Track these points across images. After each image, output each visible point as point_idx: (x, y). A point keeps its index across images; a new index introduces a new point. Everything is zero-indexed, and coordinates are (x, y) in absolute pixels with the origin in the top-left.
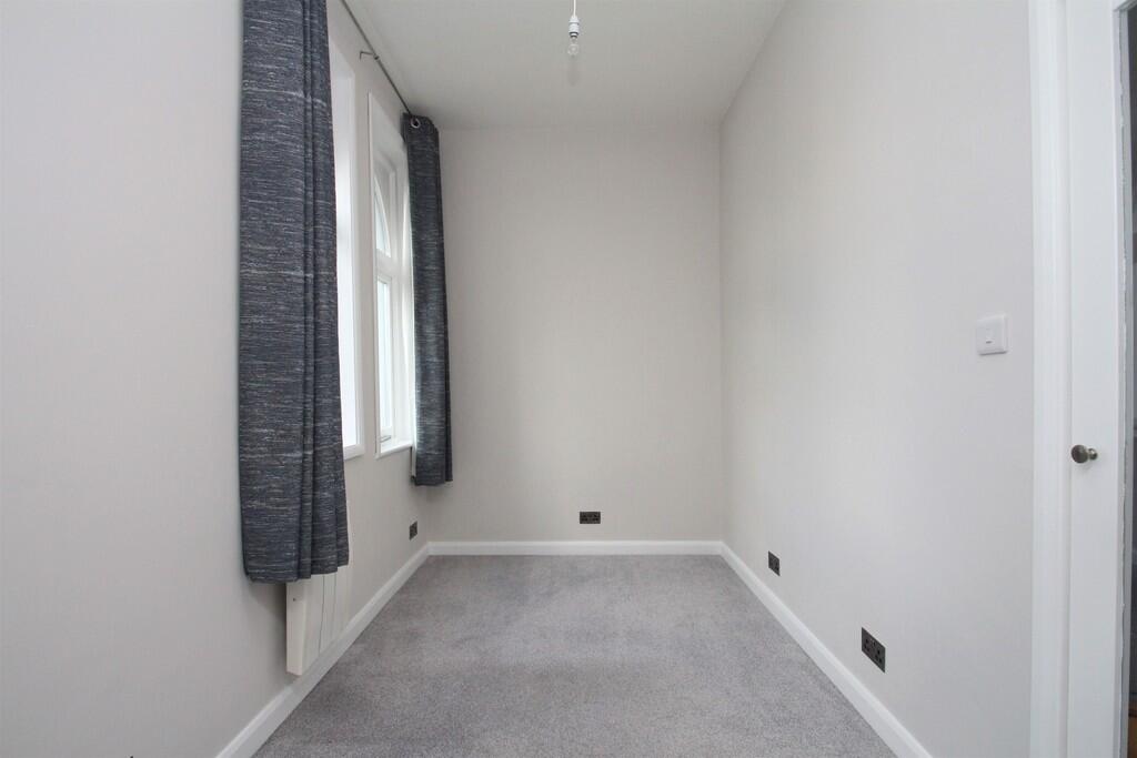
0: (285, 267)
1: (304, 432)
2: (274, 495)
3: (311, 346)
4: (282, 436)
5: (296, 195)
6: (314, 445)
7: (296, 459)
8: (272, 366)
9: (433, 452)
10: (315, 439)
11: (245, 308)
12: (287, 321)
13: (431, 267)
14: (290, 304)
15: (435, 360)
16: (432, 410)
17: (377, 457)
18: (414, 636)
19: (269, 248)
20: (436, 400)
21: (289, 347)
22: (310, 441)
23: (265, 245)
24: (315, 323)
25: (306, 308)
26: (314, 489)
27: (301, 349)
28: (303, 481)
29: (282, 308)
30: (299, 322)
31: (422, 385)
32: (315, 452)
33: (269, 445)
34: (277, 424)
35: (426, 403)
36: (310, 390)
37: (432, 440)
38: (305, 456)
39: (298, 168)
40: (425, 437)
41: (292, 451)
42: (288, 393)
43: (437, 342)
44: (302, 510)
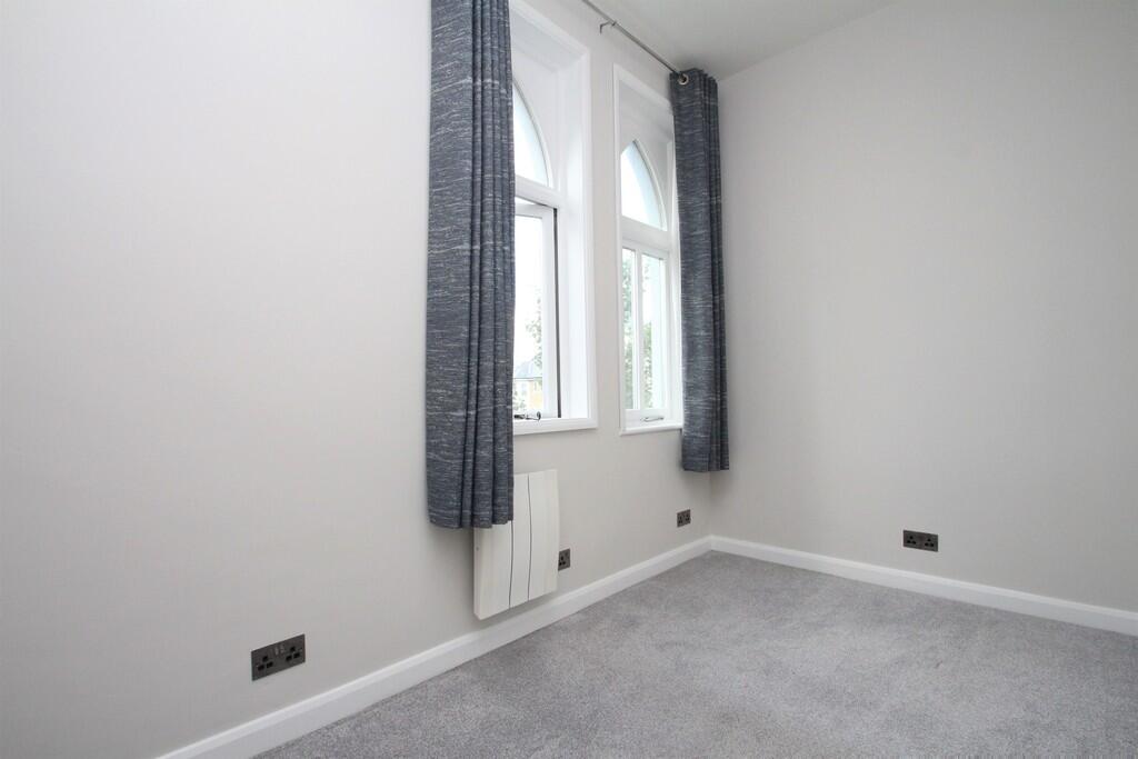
0: (456, 243)
1: (468, 393)
2: (443, 448)
3: (476, 313)
4: (450, 396)
5: (464, 175)
6: (477, 406)
7: (458, 417)
8: (446, 334)
9: (699, 435)
10: (477, 401)
11: (432, 286)
12: (457, 292)
13: (699, 232)
14: (458, 276)
15: (702, 333)
16: (699, 388)
17: (621, 433)
18: (633, 623)
19: (445, 229)
20: (703, 378)
21: (456, 316)
22: (473, 402)
23: (443, 226)
24: (481, 292)
25: (471, 277)
26: (475, 447)
27: (466, 316)
28: (465, 439)
29: (453, 281)
30: (464, 292)
31: (689, 361)
32: (477, 413)
33: (441, 404)
34: (447, 386)
35: (692, 380)
36: (475, 354)
37: (698, 422)
38: (467, 417)
39: (466, 149)
40: (690, 418)
41: (455, 410)
42: (455, 357)
43: (704, 314)
44: (464, 465)
